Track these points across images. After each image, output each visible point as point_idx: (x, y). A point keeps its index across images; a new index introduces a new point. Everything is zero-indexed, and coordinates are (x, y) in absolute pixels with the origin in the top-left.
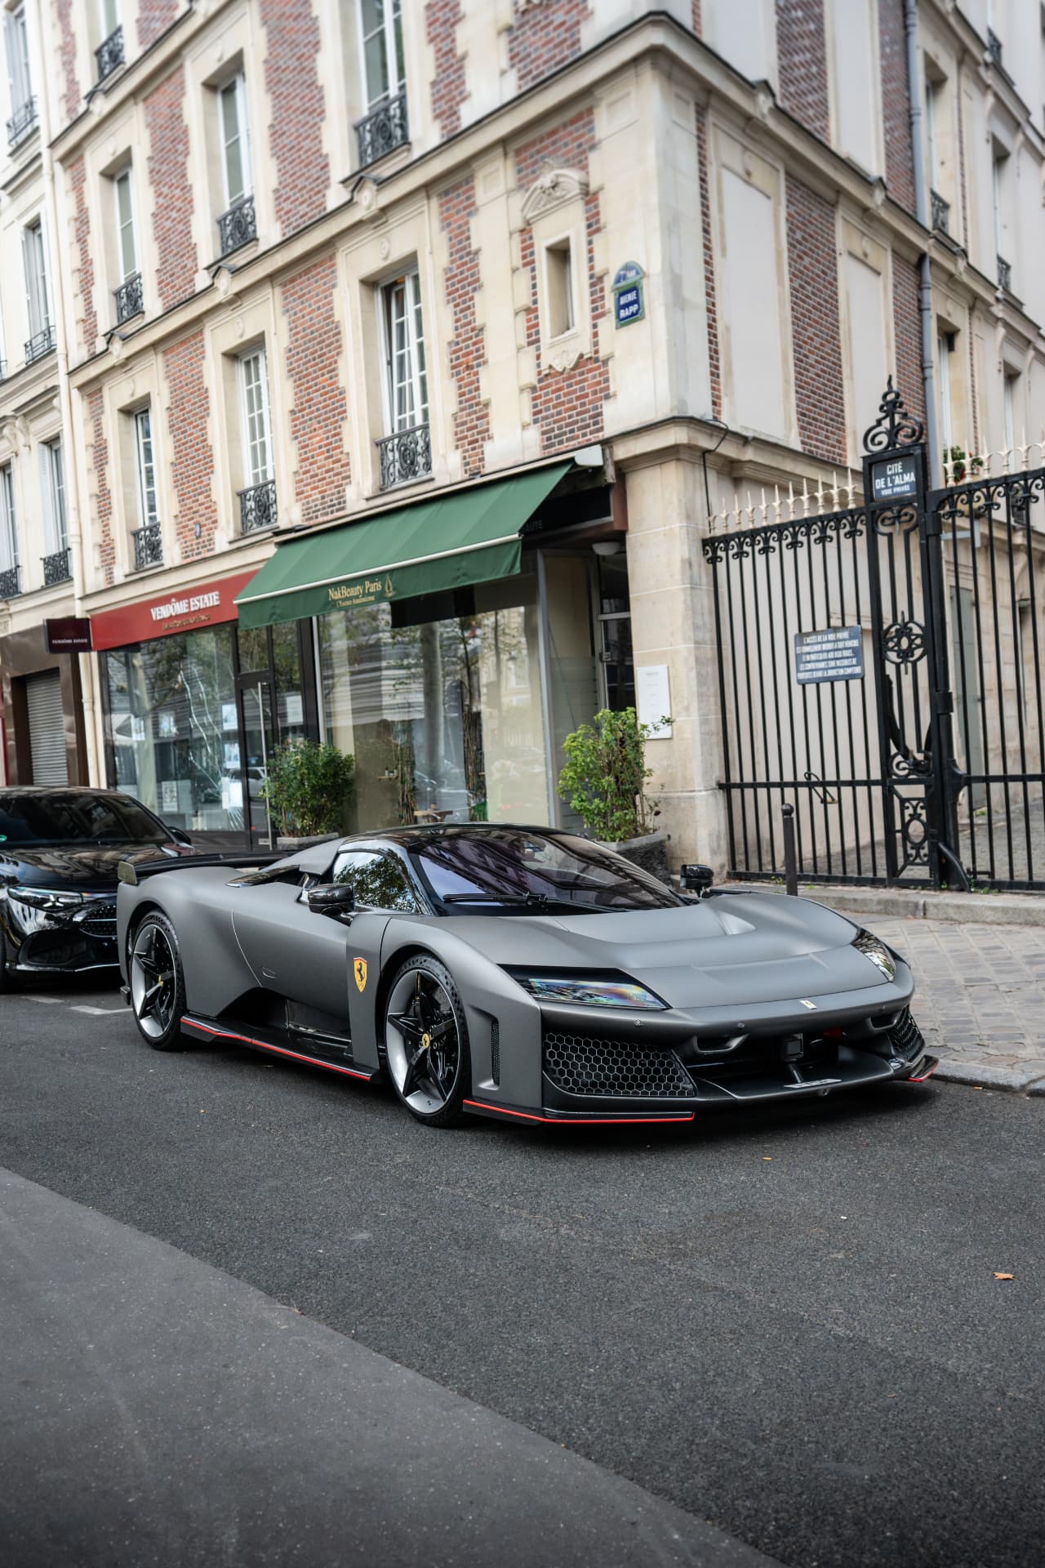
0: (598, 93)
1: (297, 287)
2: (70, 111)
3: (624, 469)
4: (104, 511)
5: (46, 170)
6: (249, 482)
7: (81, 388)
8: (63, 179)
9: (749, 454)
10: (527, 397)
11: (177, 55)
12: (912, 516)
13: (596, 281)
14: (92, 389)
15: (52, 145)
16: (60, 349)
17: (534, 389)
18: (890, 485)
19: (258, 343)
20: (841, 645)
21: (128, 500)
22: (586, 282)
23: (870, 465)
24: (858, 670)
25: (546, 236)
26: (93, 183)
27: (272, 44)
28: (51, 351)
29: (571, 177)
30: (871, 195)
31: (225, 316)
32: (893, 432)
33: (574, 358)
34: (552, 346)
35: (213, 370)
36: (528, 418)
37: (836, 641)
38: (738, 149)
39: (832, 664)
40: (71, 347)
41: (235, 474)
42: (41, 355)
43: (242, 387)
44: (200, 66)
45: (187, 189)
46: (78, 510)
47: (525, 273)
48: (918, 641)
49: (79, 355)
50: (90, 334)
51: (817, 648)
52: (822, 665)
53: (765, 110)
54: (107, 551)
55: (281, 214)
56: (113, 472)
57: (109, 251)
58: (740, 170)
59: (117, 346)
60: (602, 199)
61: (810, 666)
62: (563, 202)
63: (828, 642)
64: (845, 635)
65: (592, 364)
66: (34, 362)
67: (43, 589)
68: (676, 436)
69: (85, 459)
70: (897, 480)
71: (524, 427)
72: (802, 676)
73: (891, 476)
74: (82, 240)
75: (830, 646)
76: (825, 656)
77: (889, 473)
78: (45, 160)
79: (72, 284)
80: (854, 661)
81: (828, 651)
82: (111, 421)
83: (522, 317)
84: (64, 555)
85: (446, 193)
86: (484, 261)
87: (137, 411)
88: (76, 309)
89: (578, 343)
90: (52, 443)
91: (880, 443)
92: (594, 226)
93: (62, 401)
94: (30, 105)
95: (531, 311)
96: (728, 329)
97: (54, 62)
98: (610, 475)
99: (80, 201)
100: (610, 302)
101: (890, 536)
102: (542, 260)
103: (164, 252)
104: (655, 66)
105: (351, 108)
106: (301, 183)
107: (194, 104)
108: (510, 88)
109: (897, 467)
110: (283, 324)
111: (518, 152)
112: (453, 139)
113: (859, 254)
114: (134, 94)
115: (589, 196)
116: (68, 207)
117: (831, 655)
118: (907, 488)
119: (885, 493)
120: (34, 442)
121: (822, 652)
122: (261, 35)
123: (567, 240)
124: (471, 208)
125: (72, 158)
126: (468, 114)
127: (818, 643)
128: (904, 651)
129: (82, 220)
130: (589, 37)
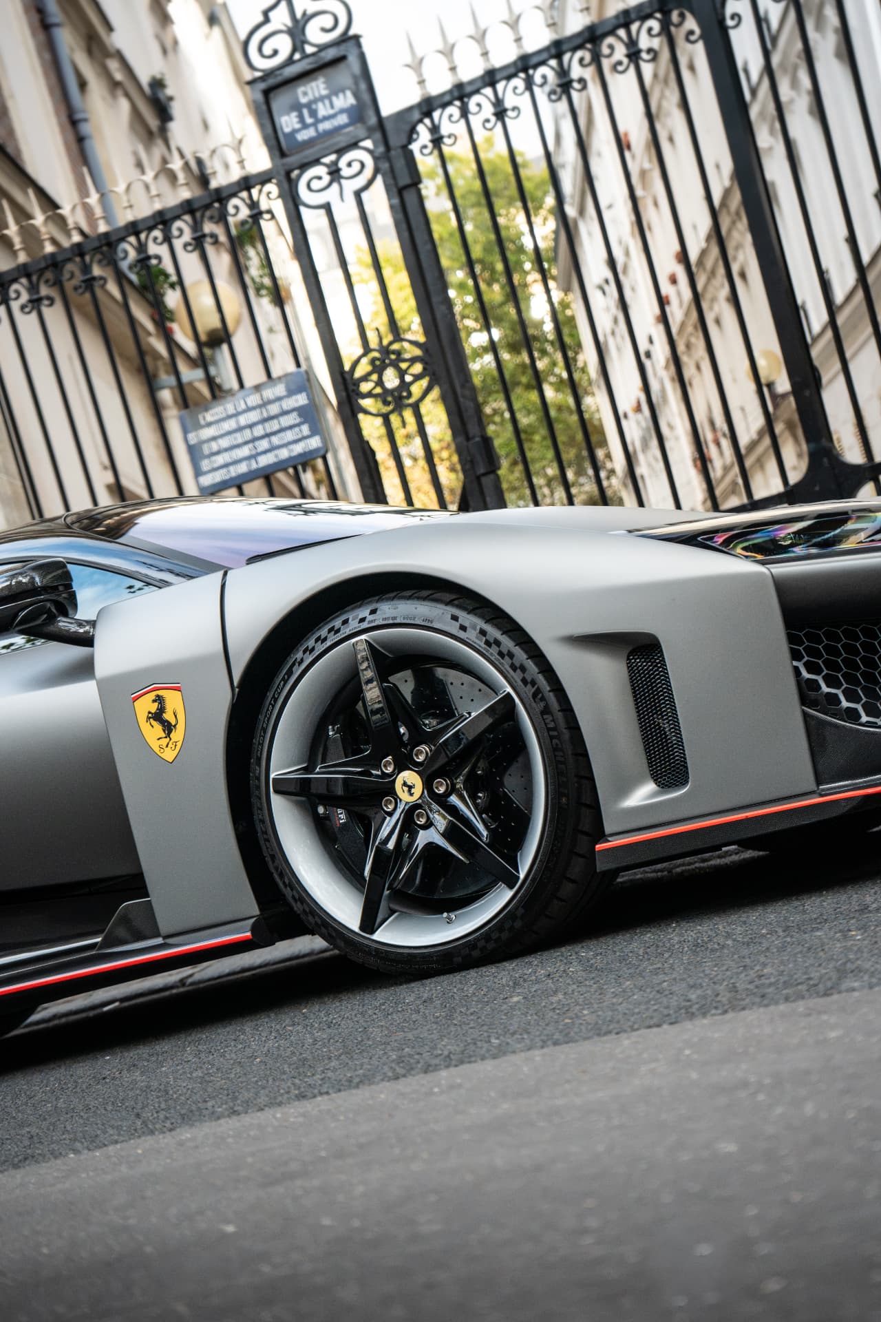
12: (363, 165)
18: (309, 120)
20: (274, 409)
23: (267, 93)
24: (315, 442)
32: (297, 31)
37: (265, 404)
39: (264, 444)
48: (418, 368)
51: (230, 425)
52: (245, 451)
61: (220, 460)
63: (249, 409)
64: (280, 390)
70: (323, 110)
72: (207, 480)
73: (308, 105)
75: (253, 416)
76: (247, 434)
77: (304, 100)
80: (305, 429)
81: (251, 426)
91: (275, 52)
101: (327, 207)
109: (316, 87)
117: (259, 430)
118: (343, 119)
119: (302, 136)
121: (240, 429)
127: (230, 417)
128: (391, 392)
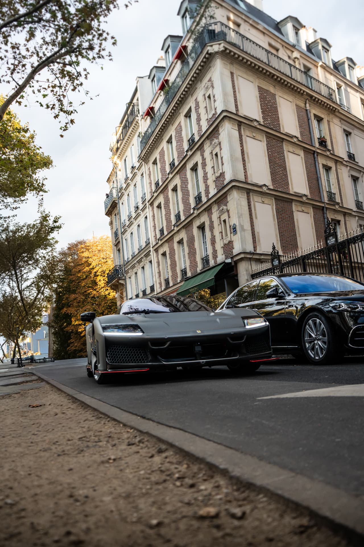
0: (227, 193)
1: (188, 229)
2: (151, 195)
3: (236, 262)
4: (160, 276)
5: (147, 207)
6: (183, 268)
7: (154, 250)
8: (151, 208)
9: (262, 257)
10: (222, 249)
11: (167, 185)
13: (230, 226)
14: (156, 250)
15: (148, 202)
16: (151, 242)
17: (223, 247)
18: (275, 263)
19: (182, 239)
21: (164, 273)
22: (229, 227)
23: (272, 259)
25: (222, 219)
26: (155, 209)
27: (181, 183)
28: (149, 243)
29: (225, 207)
30: (302, 199)
31: (176, 235)
32: (274, 253)
33: (228, 241)
34: (225, 239)
35: (176, 245)
36: (223, 253)
38: (260, 198)
40: (153, 242)
41: (180, 267)
42: (148, 244)
43: (181, 248)
44: (170, 187)
45: (170, 210)
46: (155, 276)
47: (220, 225)
49: (154, 243)
50: (156, 239)
53: (265, 190)
54: (160, 284)
55: (184, 215)
56: (161, 267)
57: (158, 222)
58: (261, 202)
59: (160, 242)
60: (230, 211)
62: (224, 212)
65: (231, 242)
66: (146, 246)
67: (150, 293)
68: (242, 256)
69: (156, 265)
71: (222, 255)
73: (275, 261)
74: (154, 220)
78: (147, 205)
79: (153, 229)
82: (160, 256)
83: (220, 234)
84: (153, 286)
85: (208, 210)
86: (214, 223)
87: (164, 254)
88: (153, 234)
89: (229, 239)
90: (151, 262)
92: (229, 217)
93: (151, 253)
94: (145, 194)
95: (222, 232)
96: (258, 233)
97: (148, 186)
98: (233, 264)
99: (153, 212)
100: (232, 231)
102: (222, 222)
103: (167, 222)
104: (235, 188)
105: (194, 194)
106: (187, 208)
107: (170, 193)
108: (216, 191)
109: (276, 259)
110: (186, 236)
111: (218, 203)
112: (208, 200)
113: (301, 210)
114: (161, 192)
115: (228, 211)
116: (151, 214)
118: (278, 263)
120: (148, 262)
122: (180, 181)
123: (225, 219)
124: (212, 213)
125: (152, 204)
126: (210, 196)
129: (154, 216)
130: (225, 183)
